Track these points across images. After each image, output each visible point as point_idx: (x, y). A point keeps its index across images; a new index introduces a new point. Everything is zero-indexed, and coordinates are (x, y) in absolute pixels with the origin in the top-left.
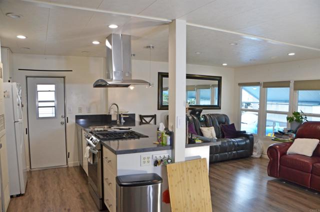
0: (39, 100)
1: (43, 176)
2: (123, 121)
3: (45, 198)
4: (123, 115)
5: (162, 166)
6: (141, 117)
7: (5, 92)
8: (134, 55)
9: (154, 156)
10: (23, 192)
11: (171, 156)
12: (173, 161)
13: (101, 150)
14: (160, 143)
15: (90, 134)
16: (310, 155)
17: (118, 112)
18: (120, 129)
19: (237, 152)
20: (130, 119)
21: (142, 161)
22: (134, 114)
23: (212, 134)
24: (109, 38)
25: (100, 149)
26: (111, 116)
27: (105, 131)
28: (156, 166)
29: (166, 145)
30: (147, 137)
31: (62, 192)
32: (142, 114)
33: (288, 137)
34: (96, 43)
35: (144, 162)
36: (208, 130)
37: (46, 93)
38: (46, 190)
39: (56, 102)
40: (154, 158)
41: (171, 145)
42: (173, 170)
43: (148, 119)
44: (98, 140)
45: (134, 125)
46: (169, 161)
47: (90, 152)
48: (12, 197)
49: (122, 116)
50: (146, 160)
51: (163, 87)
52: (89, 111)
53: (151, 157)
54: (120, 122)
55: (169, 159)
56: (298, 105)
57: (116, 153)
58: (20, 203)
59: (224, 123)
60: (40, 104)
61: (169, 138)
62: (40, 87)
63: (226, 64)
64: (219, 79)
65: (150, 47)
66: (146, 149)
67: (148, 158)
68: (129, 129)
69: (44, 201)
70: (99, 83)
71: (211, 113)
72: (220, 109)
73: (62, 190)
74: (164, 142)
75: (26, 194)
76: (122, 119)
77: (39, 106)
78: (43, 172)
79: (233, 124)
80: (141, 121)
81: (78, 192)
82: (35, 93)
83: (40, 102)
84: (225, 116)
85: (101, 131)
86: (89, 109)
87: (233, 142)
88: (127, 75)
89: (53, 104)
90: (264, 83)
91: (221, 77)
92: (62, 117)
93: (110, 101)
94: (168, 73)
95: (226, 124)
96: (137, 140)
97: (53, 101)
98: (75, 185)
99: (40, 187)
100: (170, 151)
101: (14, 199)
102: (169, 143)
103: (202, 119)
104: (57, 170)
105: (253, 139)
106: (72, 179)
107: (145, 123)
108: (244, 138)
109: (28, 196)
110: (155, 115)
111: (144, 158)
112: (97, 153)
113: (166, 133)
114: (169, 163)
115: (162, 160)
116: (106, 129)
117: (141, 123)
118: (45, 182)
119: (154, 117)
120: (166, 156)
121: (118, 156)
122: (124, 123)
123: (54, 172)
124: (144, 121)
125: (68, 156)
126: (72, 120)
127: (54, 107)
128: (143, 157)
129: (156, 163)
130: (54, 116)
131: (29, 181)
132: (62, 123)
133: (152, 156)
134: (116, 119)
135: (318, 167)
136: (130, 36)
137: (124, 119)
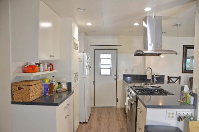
0: (101, 64)
1: (100, 112)
2: (155, 80)
3: (99, 128)
5: (185, 122)
6: (169, 78)
7: (79, 59)
8: (165, 33)
9: (178, 113)
10: (87, 121)
11: (193, 114)
12: (195, 119)
13: (137, 102)
14: (184, 102)
15: (130, 88)
17: (151, 73)
18: (152, 87)
20: (160, 79)
21: (168, 115)
22: (164, 76)
24: (145, 20)
25: (136, 100)
26: (147, 76)
27: (141, 87)
28: (179, 121)
29: (189, 105)
30: (173, 94)
31: (110, 125)
32: (170, 76)
34: (136, 24)
35: (169, 117)
37: (106, 59)
38: (100, 122)
39: (111, 66)
40: (178, 114)
41: (194, 105)
42: (195, 127)
43: (174, 80)
44: (135, 94)
45: (163, 83)
46: (192, 118)
47: (129, 101)
48: (80, 123)
49: (155, 76)
50: (171, 115)
51: (187, 56)
52: (132, 72)
53: (175, 113)
54: (153, 81)
55: (191, 117)
57: (146, 107)
58: (84, 129)
60: (102, 67)
61: (193, 98)
62: (102, 56)
65: (177, 25)
66: (171, 106)
67: (173, 114)
68: (159, 87)
69: (97, 130)
70: (138, 53)
73: (110, 124)
74: (188, 102)
75: (89, 122)
76: (155, 79)
77: (101, 67)
78: (101, 109)
80: (169, 80)
81: (120, 127)
82: (99, 59)
83: (101, 65)
85: (138, 87)
86: (132, 71)
88: (159, 46)
89: (109, 67)
92: (115, 75)
93: (147, 66)
94: (194, 46)
96: (164, 96)
97: (110, 65)
98: (119, 121)
99: (97, 119)
100: (193, 110)
101: (81, 124)
102: (192, 103)
104: (109, 109)
106: (117, 117)
107: (171, 83)
109: (89, 124)
110: (180, 77)
111: (169, 114)
112: (134, 103)
113: (190, 94)
114: (191, 121)
115: (185, 117)
116: (142, 85)
117: (169, 82)
118: (101, 116)
119: (179, 78)
120: (189, 113)
121: (148, 109)
122: (156, 82)
123: (107, 110)
124: (171, 81)
125: (117, 101)
126: (121, 78)
127: (110, 68)
128: (168, 112)
129: (179, 119)
130: (110, 74)
131: (92, 114)
132: (114, 79)
133: (177, 112)
134: (150, 79)
136: (161, 17)
137: (156, 78)
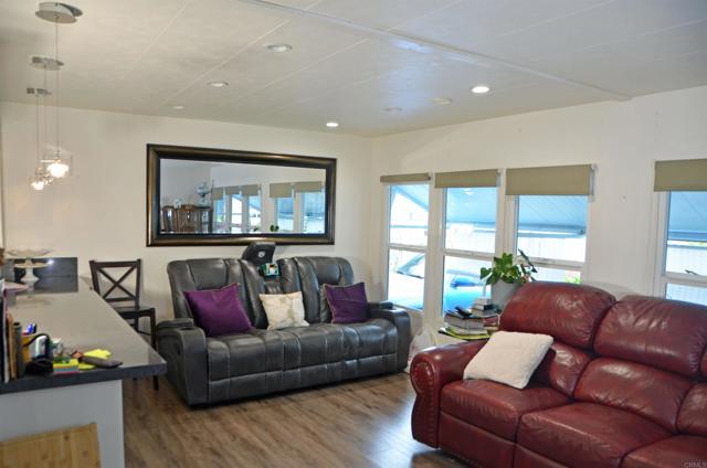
2: (31, 278)
4: (34, 261)
6: (96, 267)
16: (521, 383)
19: (359, 363)
22: (74, 260)
23: (291, 314)
32: (100, 259)
33: (480, 325)
36: (283, 301)
43: (117, 274)
45: (75, 288)
49: (28, 264)
56: (518, 235)
59: (336, 283)
63: (335, 125)
64: (329, 166)
71: (303, 255)
72: (332, 243)
76: (29, 274)
79: (362, 285)
80: (96, 277)
84: (342, 262)
87: (346, 334)
90: (437, 174)
91: (334, 160)
95: (343, 284)
103: (272, 271)
105: (408, 324)
108: (385, 322)
110: (139, 261)
119: (136, 265)
122: (36, 284)
124: (103, 278)
135: (530, 425)
137: (36, 272)
